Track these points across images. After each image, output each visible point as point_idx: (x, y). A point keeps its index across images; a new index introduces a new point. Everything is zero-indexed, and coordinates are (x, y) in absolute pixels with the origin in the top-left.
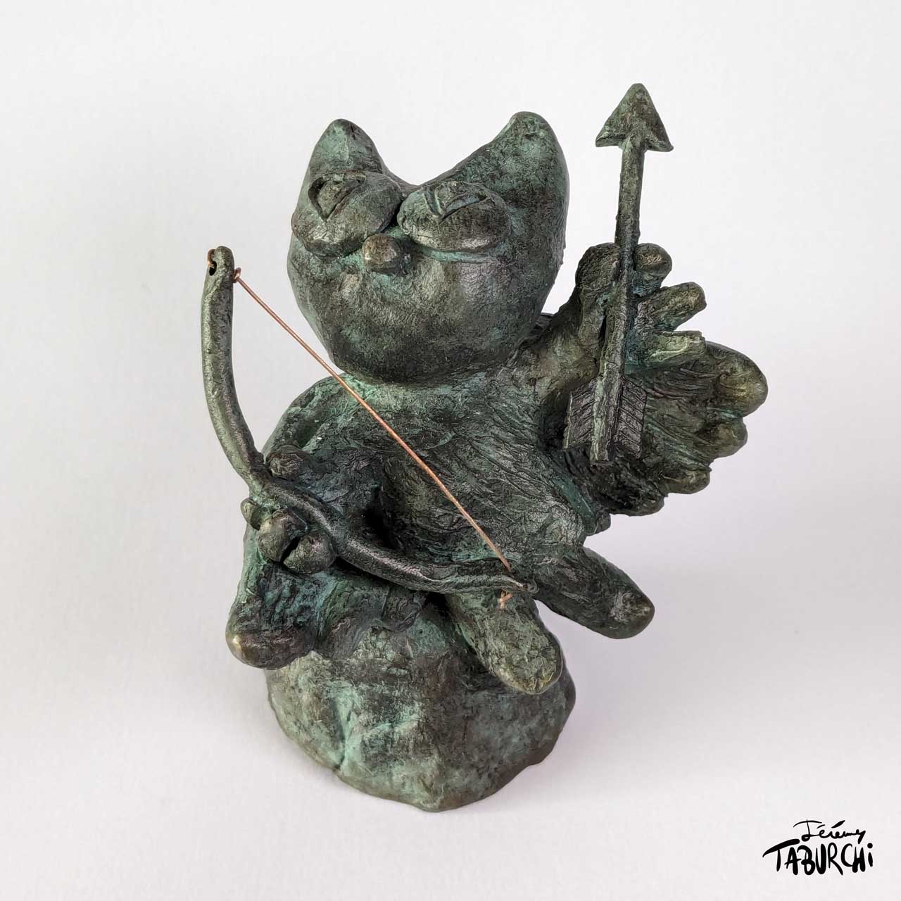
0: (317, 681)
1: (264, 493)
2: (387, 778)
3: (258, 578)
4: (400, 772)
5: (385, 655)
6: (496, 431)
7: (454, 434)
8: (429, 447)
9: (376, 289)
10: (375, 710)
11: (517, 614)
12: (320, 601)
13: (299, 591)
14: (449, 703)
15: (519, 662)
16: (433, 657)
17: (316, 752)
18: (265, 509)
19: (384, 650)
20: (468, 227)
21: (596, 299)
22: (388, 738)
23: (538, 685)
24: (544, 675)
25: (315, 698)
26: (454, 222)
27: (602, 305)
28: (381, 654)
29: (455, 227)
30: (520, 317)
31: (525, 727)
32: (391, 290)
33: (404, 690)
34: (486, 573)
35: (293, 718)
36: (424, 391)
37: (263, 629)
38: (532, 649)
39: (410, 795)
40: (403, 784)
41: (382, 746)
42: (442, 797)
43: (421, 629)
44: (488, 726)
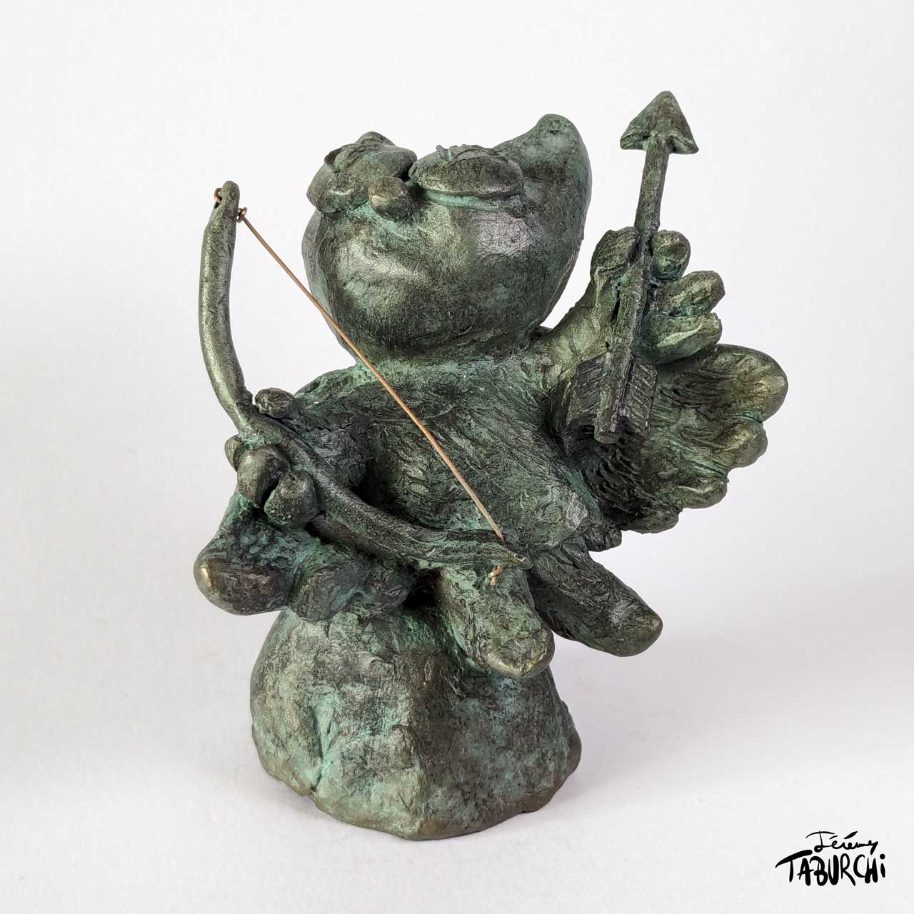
0: (298, 686)
2: (364, 799)
3: (236, 521)
4: (378, 790)
5: (370, 648)
6: (500, 407)
7: (455, 405)
8: (428, 417)
9: (382, 236)
10: (357, 715)
11: (509, 598)
12: (299, 558)
13: (277, 542)
14: (435, 707)
15: (507, 643)
16: (420, 653)
17: (293, 774)
18: (247, 447)
21: (610, 279)
22: (367, 749)
23: (525, 666)
24: (533, 657)
25: (295, 705)
26: (463, 167)
27: (616, 288)
29: (464, 171)
30: (528, 280)
32: (396, 238)
33: (387, 689)
35: (271, 736)
36: (429, 368)
38: (522, 630)
39: (388, 820)
40: (382, 805)
41: (361, 757)
42: (422, 819)
43: (411, 627)
44: (477, 745)
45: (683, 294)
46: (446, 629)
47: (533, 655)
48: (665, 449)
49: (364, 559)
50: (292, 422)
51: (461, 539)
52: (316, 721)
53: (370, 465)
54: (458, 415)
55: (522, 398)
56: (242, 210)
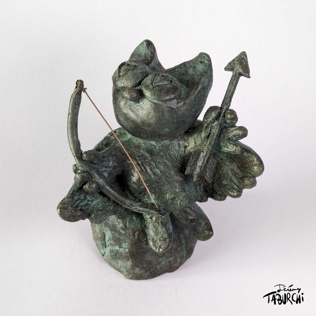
0: (100, 226)
1: (79, 164)
2: (117, 264)
3: (74, 191)
4: (120, 263)
5: (120, 225)
6: (166, 161)
7: (151, 159)
8: (142, 161)
10: (115, 241)
11: (160, 224)
12: (94, 203)
13: (87, 198)
14: (137, 246)
16: (134, 229)
17: (99, 248)
18: (79, 169)
19: (119, 223)
20: (161, 92)
21: (208, 125)
22: (117, 251)
23: (159, 250)
25: (99, 231)
26: (156, 90)
27: (211, 127)
28: (118, 224)
29: (156, 91)
31: (167, 260)
32: (133, 107)
33: (123, 238)
34: (149, 209)
36: (147, 141)
37: (68, 208)
38: (161, 237)
39: (123, 271)
40: (121, 267)
41: (116, 253)
42: (132, 275)
43: (134, 219)
44: (151, 256)
45: (232, 134)
46: (145, 221)
47: (162, 247)
48: (226, 174)
49: (116, 205)
50: (95, 162)
51: (144, 207)
52: (105, 237)
53: (123, 171)
54: (151, 163)
55: (175, 157)
56: (85, 89)
